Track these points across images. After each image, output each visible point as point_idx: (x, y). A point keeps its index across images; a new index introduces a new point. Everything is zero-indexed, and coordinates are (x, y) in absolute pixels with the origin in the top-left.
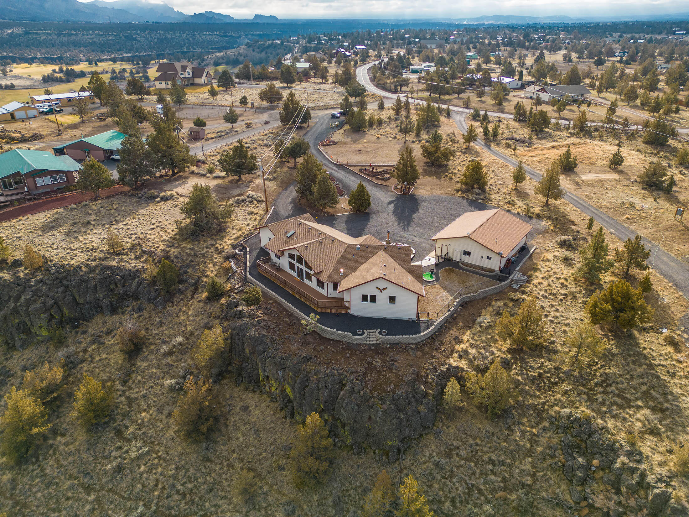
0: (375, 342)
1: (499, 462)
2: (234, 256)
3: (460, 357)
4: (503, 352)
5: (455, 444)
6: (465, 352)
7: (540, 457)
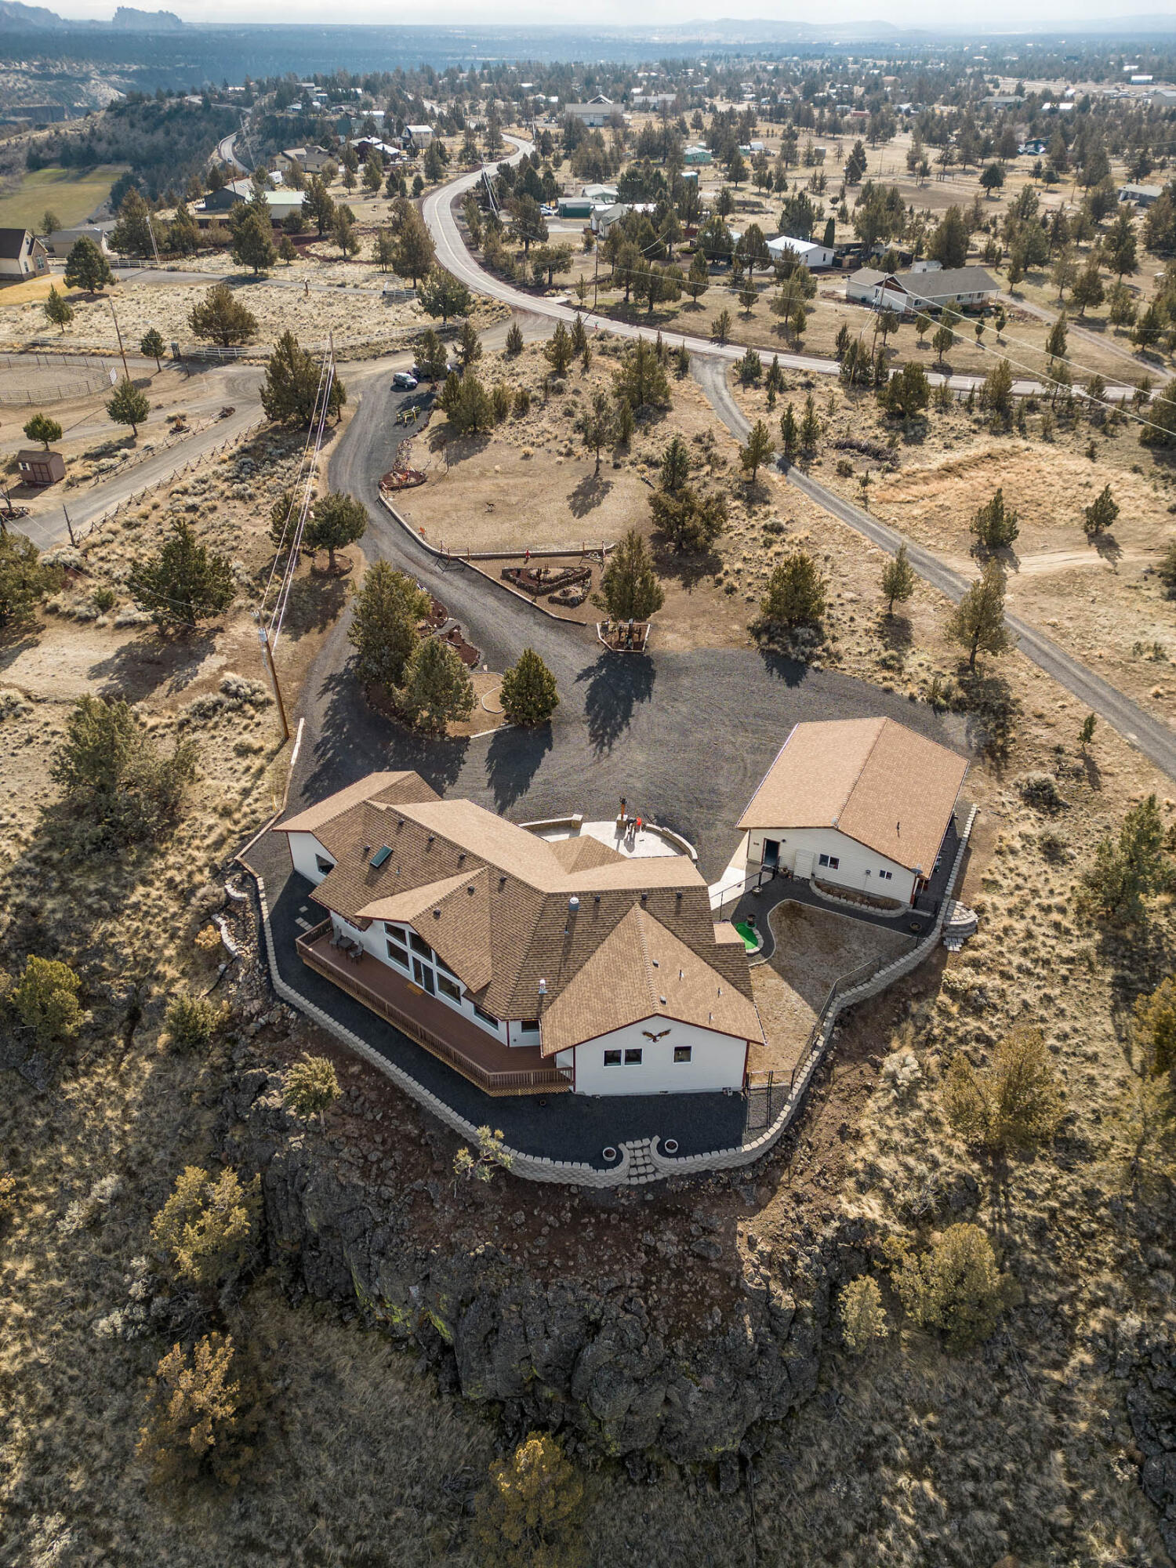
0: (651, 1178)
1: (988, 1469)
2: (227, 906)
3: (862, 1188)
4: (959, 1158)
5: (877, 1430)
6: (873, 1171)
7: (1082, 1445)
